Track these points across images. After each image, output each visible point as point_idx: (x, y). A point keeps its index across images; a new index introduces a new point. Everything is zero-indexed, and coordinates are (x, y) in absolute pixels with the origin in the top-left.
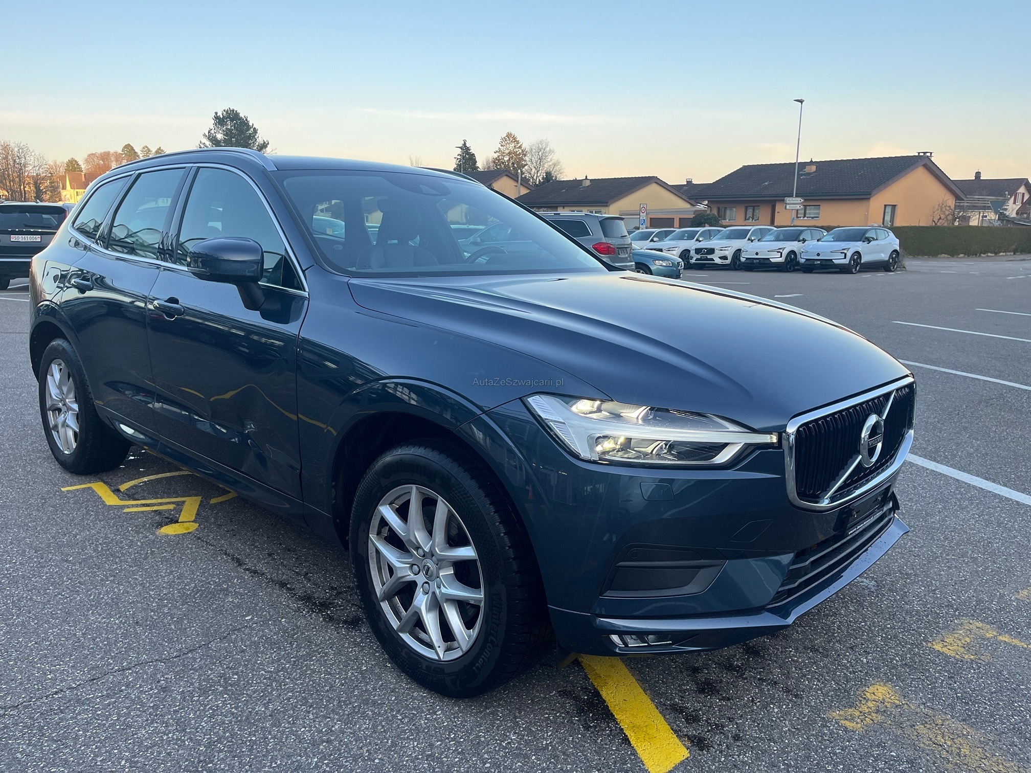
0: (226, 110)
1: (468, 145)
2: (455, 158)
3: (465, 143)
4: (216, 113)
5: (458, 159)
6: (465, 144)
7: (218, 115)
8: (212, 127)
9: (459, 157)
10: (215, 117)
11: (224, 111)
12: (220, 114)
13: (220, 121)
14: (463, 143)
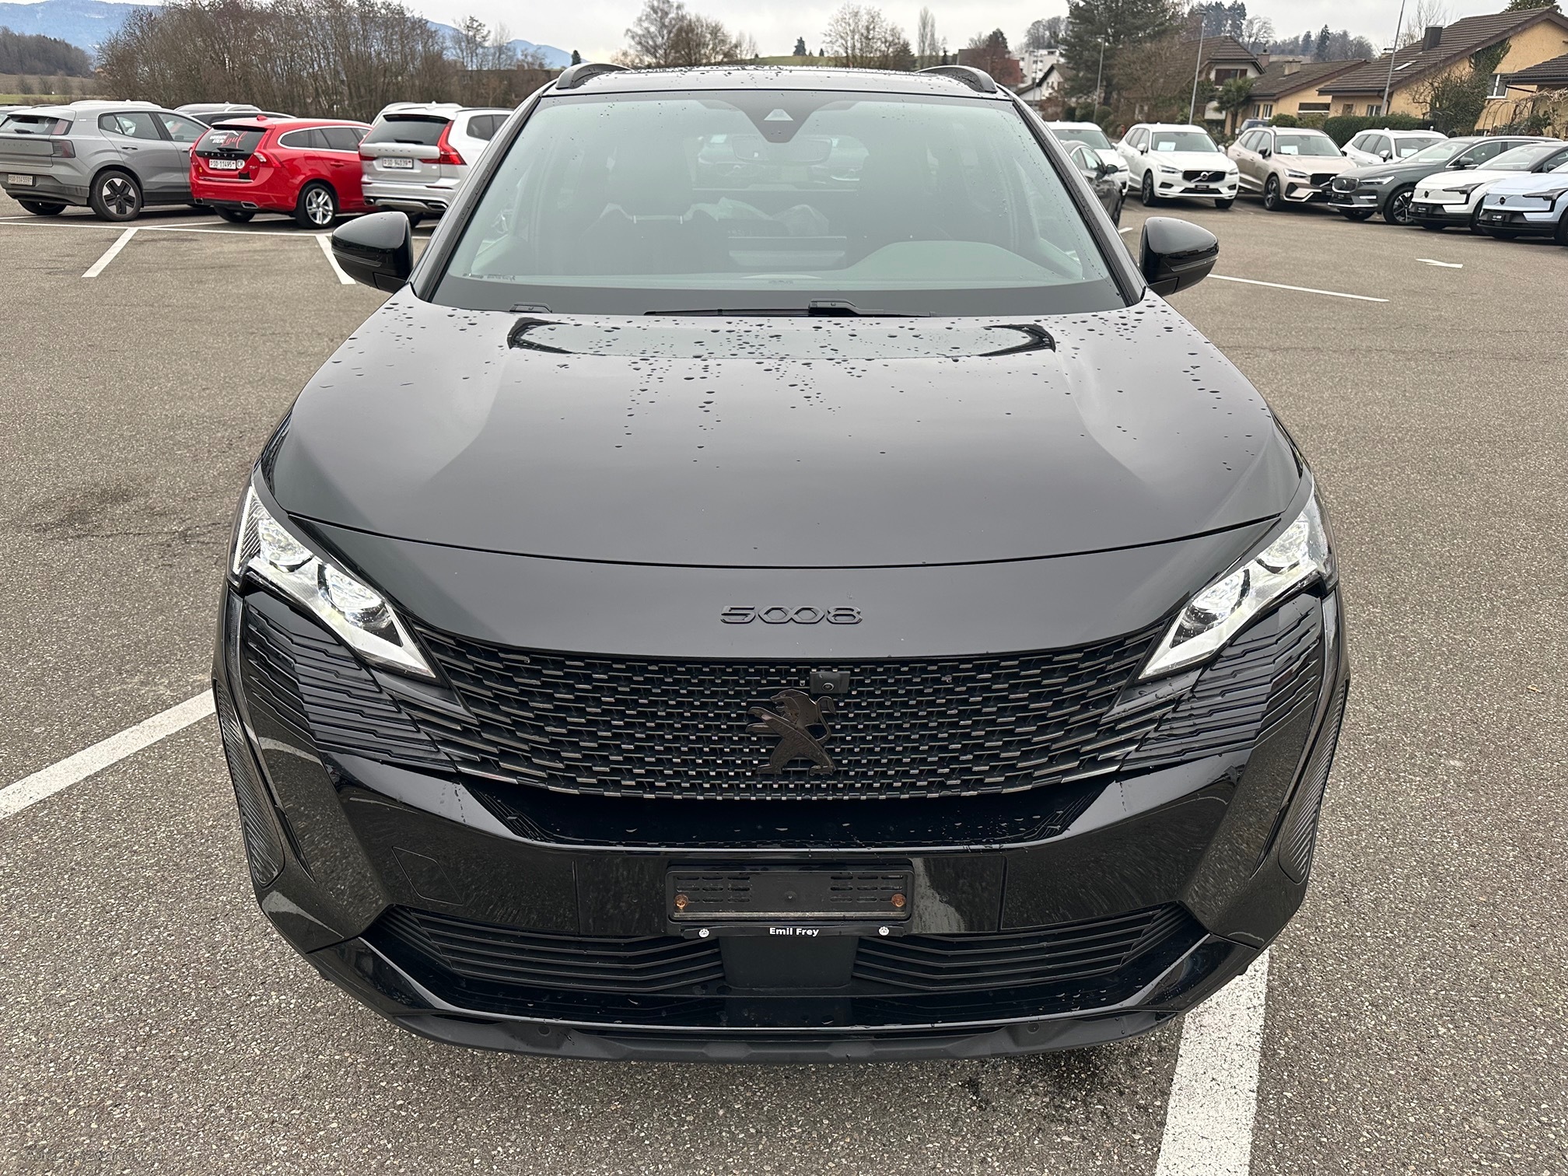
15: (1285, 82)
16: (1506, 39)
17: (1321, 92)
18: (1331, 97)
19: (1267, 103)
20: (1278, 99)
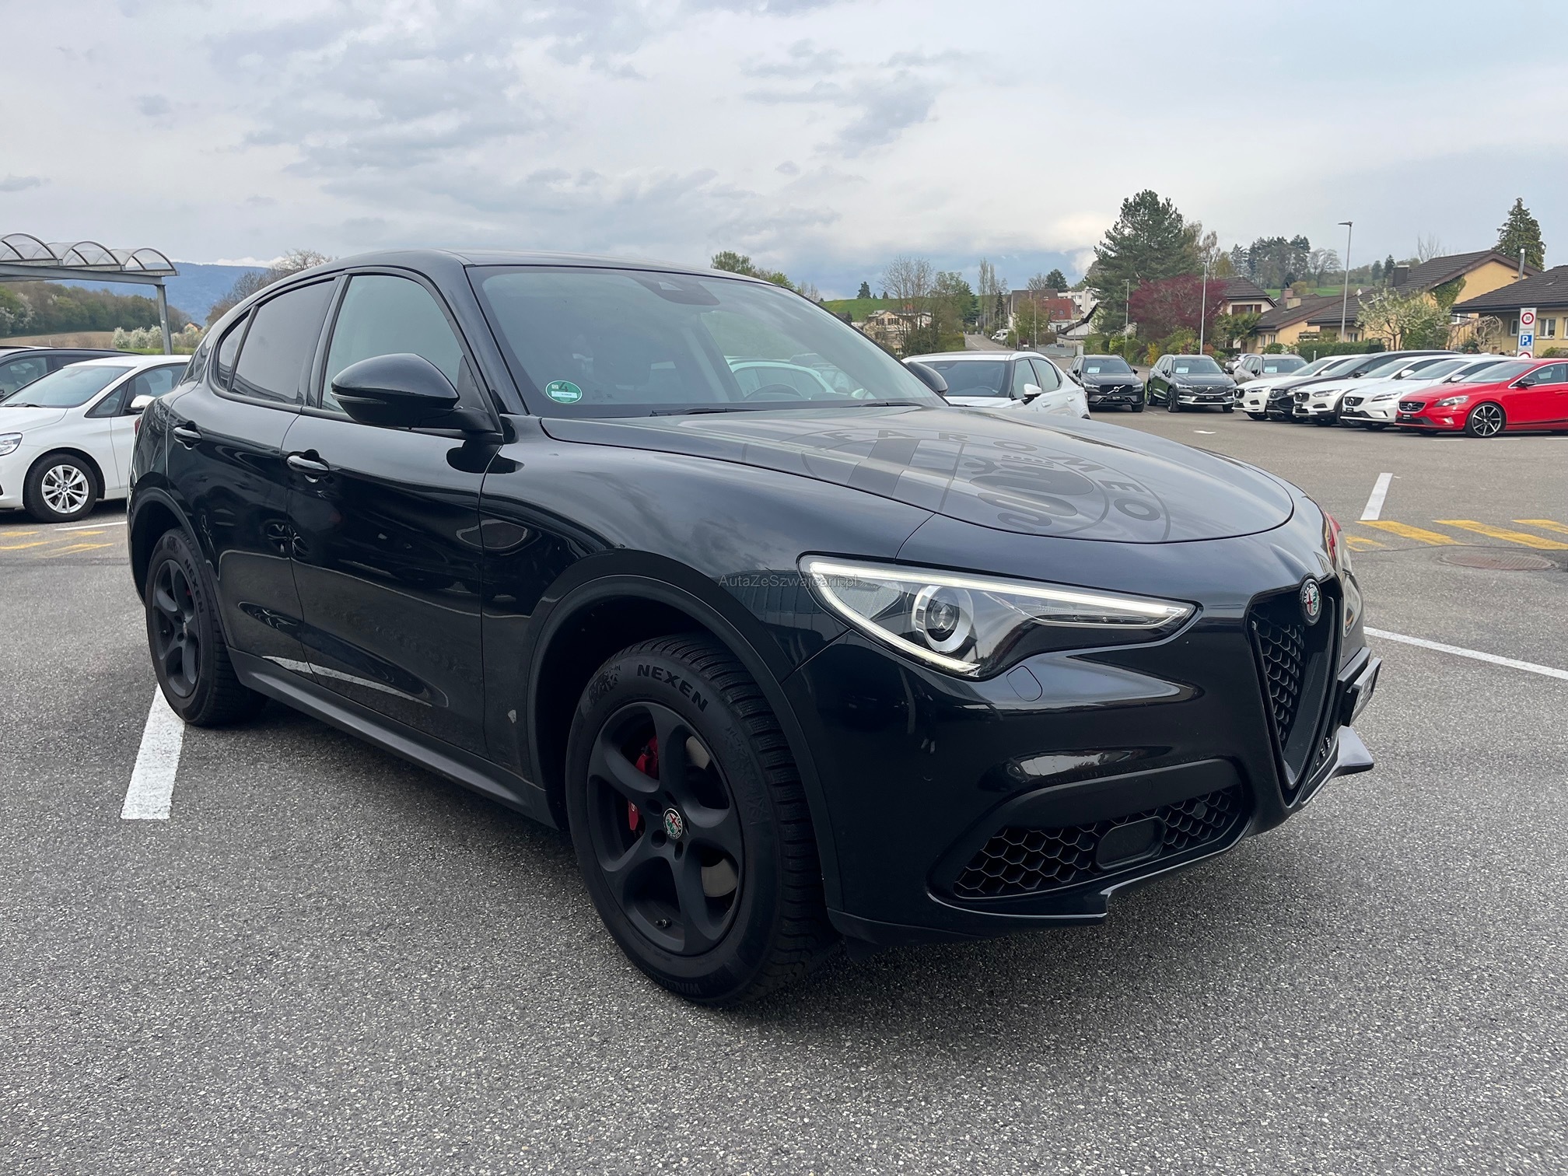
0: (1141, 193)
1: (1524, 208)
2: (1499, 230)
3: (1519, 203)
4: (1126, 200)
5: (1504, 231)
6: (1519, 205)
7: (1130, 201)
8: (1119, 220)
9: (1505, 228)
10: (1124, 205)
11: (1138, 195)
12: (1131, 200)
13: (1129, 210)
14: (1516, 203)
15: (1286, 315)
16: (1461, 276)
17: (1310, 324)
18: (1319, 327)
19: (1270, 333)
20: (1279, 330)
